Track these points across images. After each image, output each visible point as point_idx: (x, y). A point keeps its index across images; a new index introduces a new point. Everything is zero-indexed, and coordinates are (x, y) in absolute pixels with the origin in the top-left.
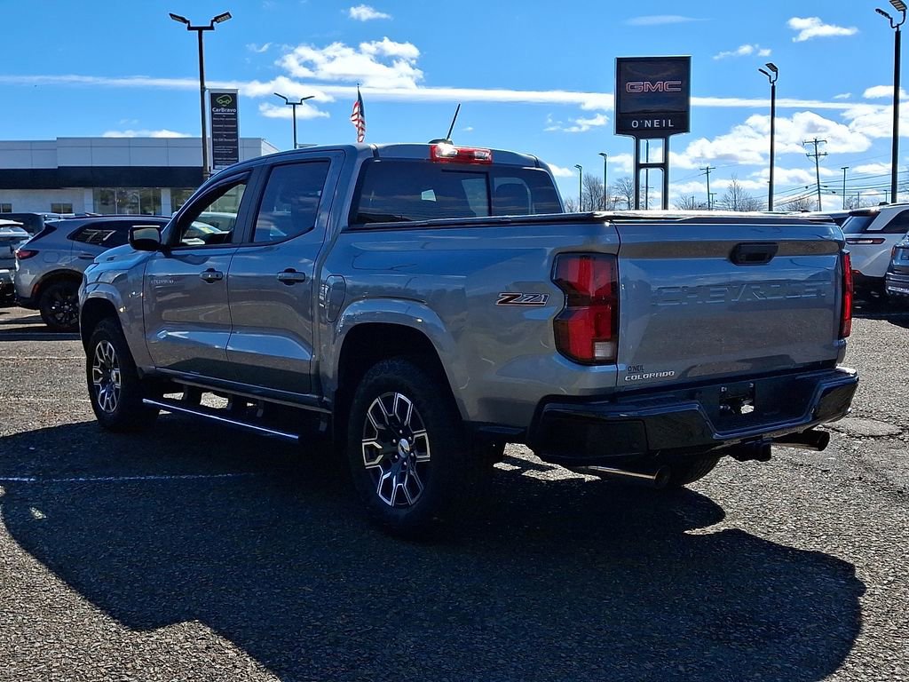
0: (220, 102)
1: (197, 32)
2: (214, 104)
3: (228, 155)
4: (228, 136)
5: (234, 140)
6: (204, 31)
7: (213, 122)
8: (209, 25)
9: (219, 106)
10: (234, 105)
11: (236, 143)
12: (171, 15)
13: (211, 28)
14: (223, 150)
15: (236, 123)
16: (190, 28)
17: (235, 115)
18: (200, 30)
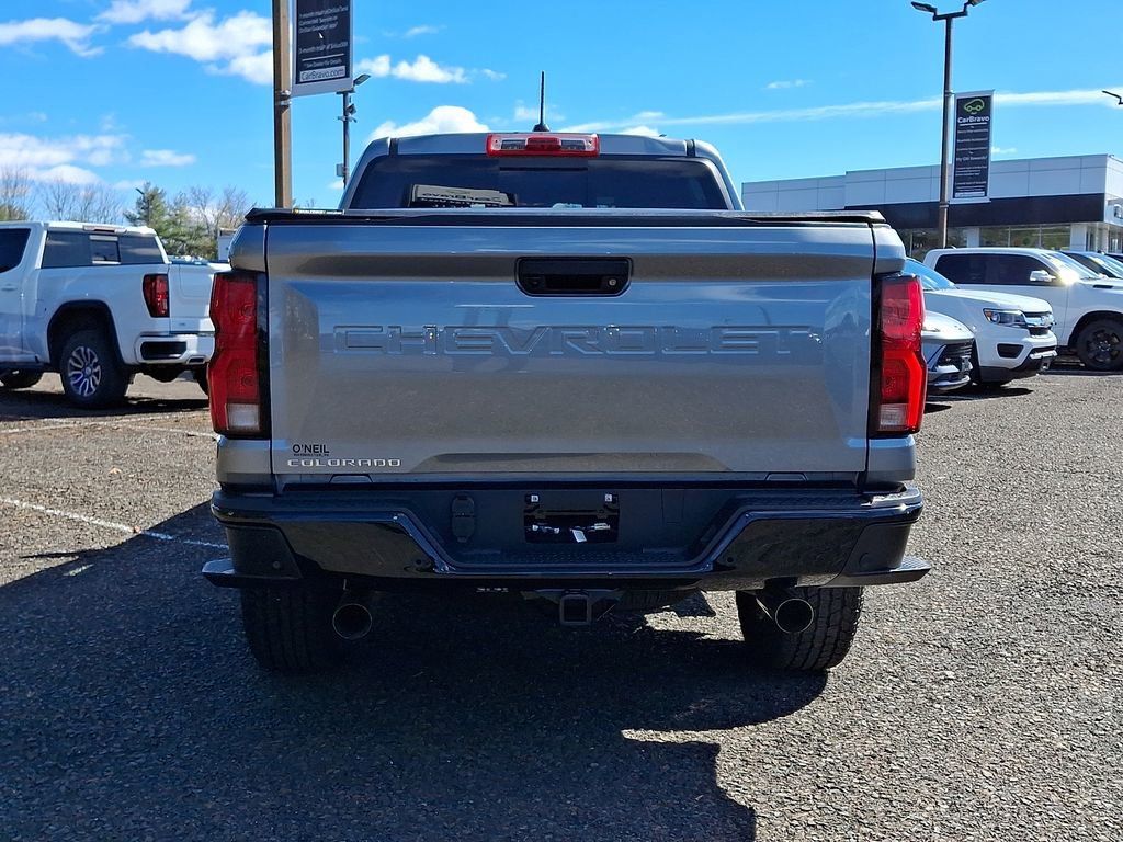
0: (967, 108)
1: (945, 21)
2: (960, 112)
3: (974, 178)
4: (976, 153)
5: (983, 158)
6: (954, 19)
7: (958, 136)
8: (962, 11)
9: (966, 115)
10: (987, 111)
11: (986, 162)
12: (914, 4)
13: (964, 14)
14: (968, 171)
15: (987, 135)
16: (936, 18)
17: (988, 125)
18: (949, 18)
